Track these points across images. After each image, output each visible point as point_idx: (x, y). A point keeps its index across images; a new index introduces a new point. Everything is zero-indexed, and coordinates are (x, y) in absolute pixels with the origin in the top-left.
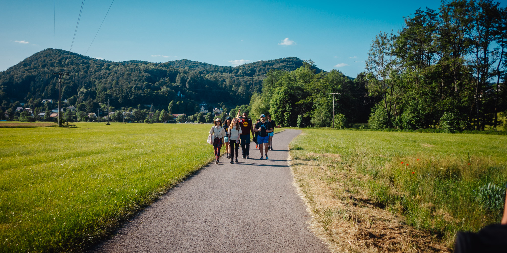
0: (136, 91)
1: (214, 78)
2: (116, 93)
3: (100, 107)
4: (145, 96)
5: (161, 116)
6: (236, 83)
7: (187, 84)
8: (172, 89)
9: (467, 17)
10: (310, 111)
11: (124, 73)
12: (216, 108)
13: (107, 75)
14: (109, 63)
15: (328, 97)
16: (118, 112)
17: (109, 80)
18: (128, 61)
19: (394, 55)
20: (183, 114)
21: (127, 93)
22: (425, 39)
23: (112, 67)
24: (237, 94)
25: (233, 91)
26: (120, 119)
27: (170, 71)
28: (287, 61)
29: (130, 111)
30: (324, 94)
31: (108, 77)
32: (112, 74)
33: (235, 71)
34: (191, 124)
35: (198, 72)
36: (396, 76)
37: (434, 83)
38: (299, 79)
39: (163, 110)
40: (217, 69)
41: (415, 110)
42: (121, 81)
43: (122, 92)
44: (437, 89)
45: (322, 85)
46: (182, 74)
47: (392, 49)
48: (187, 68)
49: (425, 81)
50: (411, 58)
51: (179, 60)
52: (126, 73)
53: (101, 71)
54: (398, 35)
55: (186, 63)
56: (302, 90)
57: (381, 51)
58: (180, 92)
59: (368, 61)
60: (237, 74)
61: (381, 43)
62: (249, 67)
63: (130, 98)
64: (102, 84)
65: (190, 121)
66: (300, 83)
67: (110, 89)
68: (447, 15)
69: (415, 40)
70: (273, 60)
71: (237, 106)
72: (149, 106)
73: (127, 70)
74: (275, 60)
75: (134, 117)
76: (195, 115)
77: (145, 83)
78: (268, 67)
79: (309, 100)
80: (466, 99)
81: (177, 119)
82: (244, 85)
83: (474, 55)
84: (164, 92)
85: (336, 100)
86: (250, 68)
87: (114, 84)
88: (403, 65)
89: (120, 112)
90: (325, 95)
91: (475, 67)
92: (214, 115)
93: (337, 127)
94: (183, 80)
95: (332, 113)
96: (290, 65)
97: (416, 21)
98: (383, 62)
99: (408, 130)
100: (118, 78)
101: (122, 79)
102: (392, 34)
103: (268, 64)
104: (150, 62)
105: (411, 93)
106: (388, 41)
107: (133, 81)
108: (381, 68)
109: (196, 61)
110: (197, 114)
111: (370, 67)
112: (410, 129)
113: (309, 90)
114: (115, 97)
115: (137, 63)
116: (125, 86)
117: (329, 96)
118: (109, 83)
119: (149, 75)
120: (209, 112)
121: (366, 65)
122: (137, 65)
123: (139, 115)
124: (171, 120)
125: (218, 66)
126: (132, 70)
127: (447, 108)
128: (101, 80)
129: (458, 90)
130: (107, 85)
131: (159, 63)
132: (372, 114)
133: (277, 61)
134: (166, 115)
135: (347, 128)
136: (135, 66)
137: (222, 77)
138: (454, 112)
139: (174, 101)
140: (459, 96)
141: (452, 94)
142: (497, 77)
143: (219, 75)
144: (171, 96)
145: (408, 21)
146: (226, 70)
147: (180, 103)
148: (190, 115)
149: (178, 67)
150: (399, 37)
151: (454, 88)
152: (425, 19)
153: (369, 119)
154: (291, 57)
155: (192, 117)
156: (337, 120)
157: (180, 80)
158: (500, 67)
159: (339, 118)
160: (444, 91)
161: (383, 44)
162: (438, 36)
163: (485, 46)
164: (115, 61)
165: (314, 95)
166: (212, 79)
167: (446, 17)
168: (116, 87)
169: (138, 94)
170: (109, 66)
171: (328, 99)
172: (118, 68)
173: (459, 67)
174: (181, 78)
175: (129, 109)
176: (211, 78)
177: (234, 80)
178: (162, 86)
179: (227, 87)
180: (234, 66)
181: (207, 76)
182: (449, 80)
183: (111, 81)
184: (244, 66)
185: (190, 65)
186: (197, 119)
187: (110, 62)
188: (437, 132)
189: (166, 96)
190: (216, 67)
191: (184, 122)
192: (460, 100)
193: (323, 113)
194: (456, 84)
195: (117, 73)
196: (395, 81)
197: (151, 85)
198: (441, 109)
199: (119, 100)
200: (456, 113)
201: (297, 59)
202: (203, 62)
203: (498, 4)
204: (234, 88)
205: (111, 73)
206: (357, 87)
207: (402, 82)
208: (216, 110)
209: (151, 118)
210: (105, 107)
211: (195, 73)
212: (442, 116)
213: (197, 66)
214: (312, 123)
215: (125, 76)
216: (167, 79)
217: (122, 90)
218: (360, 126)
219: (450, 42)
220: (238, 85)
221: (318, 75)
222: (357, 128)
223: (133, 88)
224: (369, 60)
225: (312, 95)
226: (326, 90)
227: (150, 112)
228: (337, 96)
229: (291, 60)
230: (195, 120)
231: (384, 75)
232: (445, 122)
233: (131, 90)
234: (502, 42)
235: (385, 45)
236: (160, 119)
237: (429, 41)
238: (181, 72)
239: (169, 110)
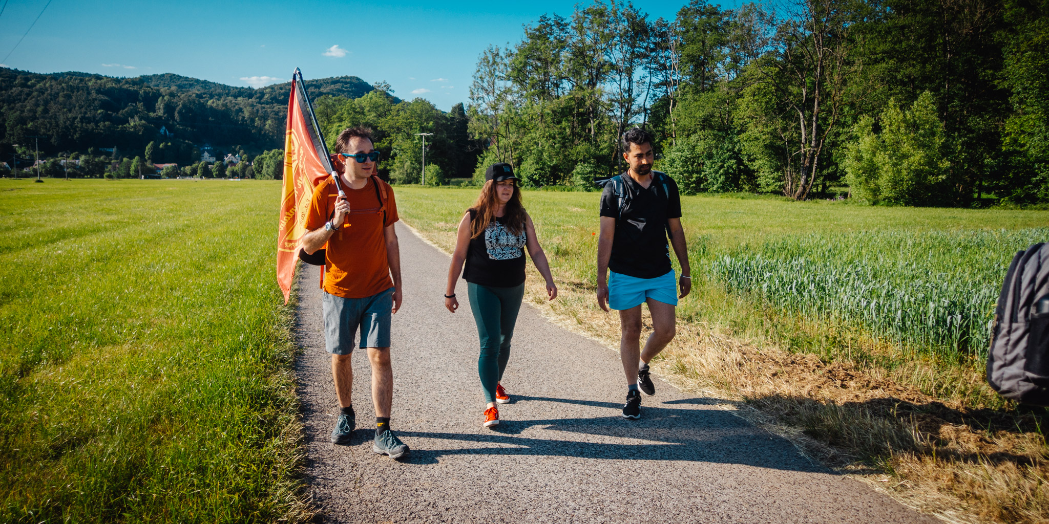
0: (84, 124)
1: (224, 105)
2: (46, 128)
3: (15, 151)
4: (102, 134)
5: (133, 168)
6: (260, 113)
7: (176, 115)
8: (149, 123)
9: (607, 31)
10: (387, 160)
11: (58, 94)
12: (230, 155)
13: (23, 96)
14: (27, 76)
15: (414, 139)
16: (52, 160)
17: (29, 104)
18: (63, 74)
19: (509, 80)
20: (173, 165)
21: (66, 127)
22: (553, 60)
23: (33, 81)
24: (263, 133)
25: (257, 127)
26: (57, 172)
27: (145, 92)
28: (342, 82)
29: (74, 158)
30: (408, 134)
31: (26, 99)
32: (35, 94)
33: (258, 95)
34: (188, 179)
35: (194, 95)
36: (513, 111)
37: (563, 123)
38: (369, 111)
39: (137, 158)
40: (226, 90)
41: (539, 159)
42: (53, 108)
43: (57, 125)
44: (568, 130)
45: (404, 121)
46: (166, 98)
47: (507, 71)
48: (174, 88)
49: (553, 119)
50: (533, 86)
51: (160, 73)
52: (61, 94)
53: (11, 89)
54: (515, 51)
55: (171, 80)
56: (375, 128)
57: (492, 74)
58: (164, 128)
59: (473, 87)
60: (262, 101)
61: (491, 62)
62: (281, 89)
63: (72, 136)
64: (15, 112)
65: (185, 175)
66: (371, 117)
67: (32, 121)
68: (582, 28)
69: (539, 59)
70: (320, 80)
71: (266, 152)
72: (110, 150)
73: (63, 88)
74: (323, 80)
75: (84, 168)
76: (194, 165)
77: (99, 111)
78: (313, 90)
79: (385, 143)
80: (606, 145)
81: (162, 173)
82: (275, 118)
83: (615, 85)
84: (135, 126)
85: (427, 143)
86: (283, 91)
87: (39, 113)
88: (522, 95)
89: (56, 161)
90: (409, 136)
91: (617, 101)
92: (227, 166)
93: (430, 184)
94: (169, 108)
95: (420, 163)
96: (346, 88)
97: (540, 32)
98: (494, 89)
99: (529, 187)
100: (46, 103)
101: (55, 104)
102: (507, 50)
103: (312, 85)
104: (106, 76)
105: (534, 135)
106: (502, 59)
107: (77, 108)
108: (492, 99)
109: (190, 76)
110: (196, 164)
111: (475, 96)
112: (532, 186)
113: (385, 128)
114: (44, 134)
115: (82, 77)
116: (62, 116)
117: (416, 138)
118: (30, 111)
119: (106, 98)
120: (217, 160)
121: (470, 93)
122: (81, 80)
123: (92, 165)
124: (151, 174)
125: (228, 87)
126: (72, 89)
127: (581, 157)
128: (12, 105)
129: (595, 132)
130: (26, 114)
131: (123, 79)
132: (479, 165)
133: (326, 82)
134: (143, 165)
135: (443, 184)
136: (77, 81)
137: (236, 104)
138: (589, 163)
139: (155, 142)
140: (596, 141)
141: (587, 139)
142: (643, 116)
143: (231, 101)
144: (150, 133)
145: (529, 31)
146: (243, 93)
147: (166, 146)
148: (184, 166)
149: (158, 86)
150: (517, 55)
151: (590, 130)
152: (552, 30)
153: (474, 172)
154: (349, 76)
155: (188, 169)
156: (429, 174)
157: (164, 108)
158: (647, 103)
159: (431, 170)
160: (577, 133)
161: (494, 63)
162: (570, 56)
163: (629, 72)
164: (37, 72)
165: (393, 136)
166: (220, 107)
167: (580, 29)
168: (43, 117)
169: (87, 130)
170: (27, 80)
171: (415, 142)
172: (45, 85)
173: (597, 102)
174: (165, 104)
175: (73, 155)
176: (218, 105)
177: (258, 111)
178: (132, 117)
179: (246, 121)
180: (256, 88)
181: (210, 102)
182: (584, 119)
183: (34, 108)
184: (272, 87)
185: (179, 83)
186: (199, 171)
187: (28, 73)
188: (569, 191)
189: (141, 133)
190: (224, 87)
191: (176, 178)
192: (597, 147)
193: (408, 164)
194: (592, 125)
195: (43, 93)
196: (512, 119)
197: (111, 115)
198: (574, 158)
199: (53, 140)
200: (593, 164)
201: (358, 79)
202: (202, 79)
203: (647, 15)
204: (257, 122)
205: (32, 92)
206: (452, 124)
207: (521, 120)
208: (228, 158)
209: (115, 170)
210: (24, 153)
211: (190, 96)
212: (573, 169)
213: (191, 85)
214: (392, 178)
215: (61, 99)
216: (140, 105)
217: (56, 122)
218: (462, 182)
219: (585, 64)
220: (264, 118)
221: (398, 106)
222: (458, 184)
223: (78, 119)
224: (475, 85)
225: (389, 136)
226: (411, 129)
227: (113, 161)
228: (427, 139)
229: (349, 80)
230: (193, 173)
231: (495, 109)
232: (579, 176)
233: (73, 123)
234: (650, 68)
235: (498, 65)
236: (132, 173)
237: (557, 63)
238: (164, 94)
239: (146, 157)
